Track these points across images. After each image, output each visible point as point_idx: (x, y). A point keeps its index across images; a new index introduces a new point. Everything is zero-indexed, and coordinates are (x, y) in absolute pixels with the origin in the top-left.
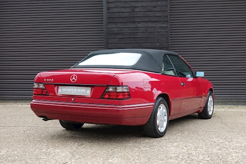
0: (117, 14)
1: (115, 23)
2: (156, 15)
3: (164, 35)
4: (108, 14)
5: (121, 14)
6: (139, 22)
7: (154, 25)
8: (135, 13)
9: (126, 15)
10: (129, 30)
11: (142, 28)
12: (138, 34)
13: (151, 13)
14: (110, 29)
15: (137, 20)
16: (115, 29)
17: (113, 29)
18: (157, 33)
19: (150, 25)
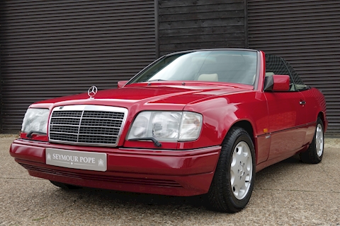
0: (172, 10)
1: (170, 23)
2: (227, 9)
3: (239, 37)
4: (160, 10)
5: (177, 9)
6: (203, 20)
7: (224, 23)
8: (198, 7)
9: (185, 10)
10: (189, 32)
11: (207, 29)
12: (202, 37)
13: (219, 6)
14: (163, 31)
15: (200, 17)
16: (169, 31)
17: (166, 31)
18: (228, 35)
19: (218, 23)
